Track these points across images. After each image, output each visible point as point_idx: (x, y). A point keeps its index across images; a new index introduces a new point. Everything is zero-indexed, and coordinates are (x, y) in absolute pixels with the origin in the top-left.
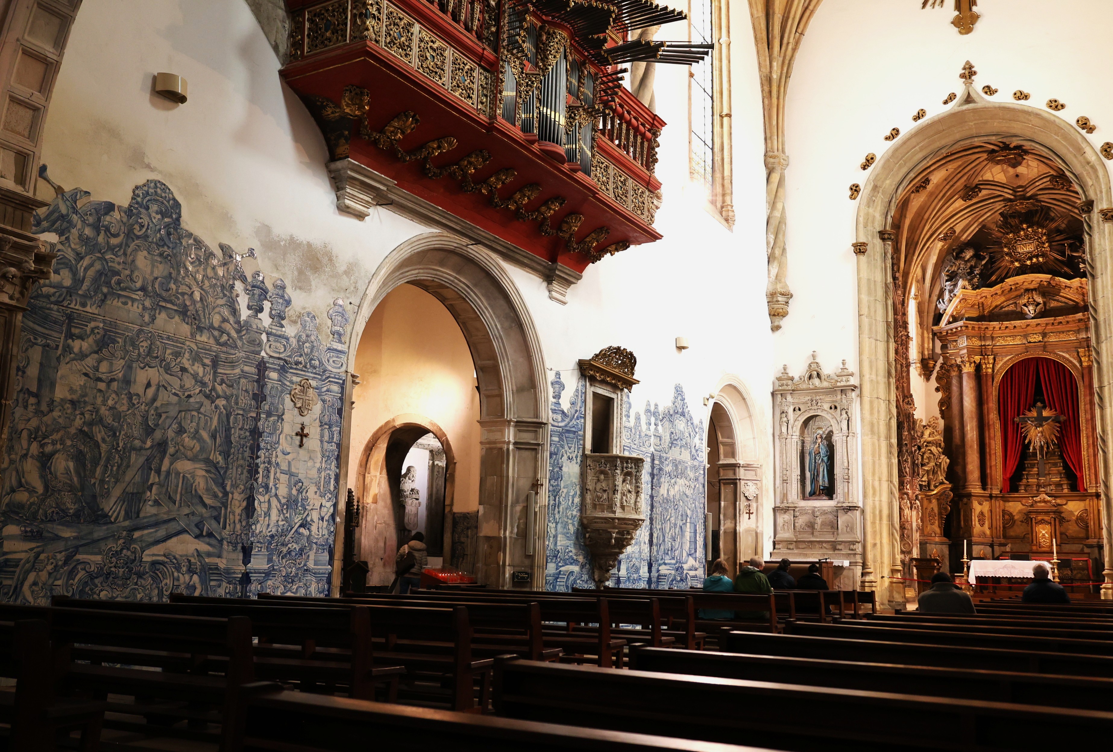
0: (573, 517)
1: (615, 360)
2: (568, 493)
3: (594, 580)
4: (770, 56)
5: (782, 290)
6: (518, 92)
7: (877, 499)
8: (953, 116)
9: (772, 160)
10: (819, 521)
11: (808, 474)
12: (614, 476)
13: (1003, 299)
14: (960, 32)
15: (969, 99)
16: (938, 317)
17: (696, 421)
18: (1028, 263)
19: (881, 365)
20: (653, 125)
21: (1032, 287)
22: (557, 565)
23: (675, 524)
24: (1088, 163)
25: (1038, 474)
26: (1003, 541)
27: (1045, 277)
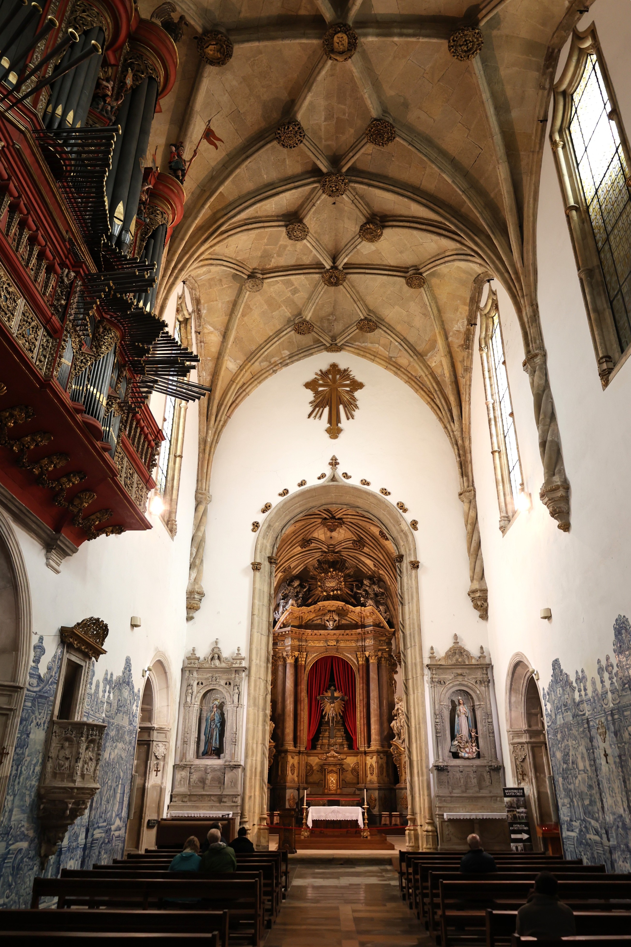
0: (32, 787)
1: (92, 630)
2: (31, 760)
3: (40, 855)
4: (208, 426)
5: (199, 590)
6: (74, 363)
7: (254, 759)
8: (323, 488)
9: (200, 496)
10: (209, 777)
11: (203, 737)
12: (78, 743)
13: (314, 615)
14: (331, 437)
15: (333, 479)
16: (275, 622)
17: (136, 690)
18: (332, 593)
19: (263, 653)
20: (156, 437)
21: (332, 609)
22: (8, 844)
23: (111, 786)
24: (402, 531)
25: (329, 737)
26: (305, 785)
27: (341, 604)
